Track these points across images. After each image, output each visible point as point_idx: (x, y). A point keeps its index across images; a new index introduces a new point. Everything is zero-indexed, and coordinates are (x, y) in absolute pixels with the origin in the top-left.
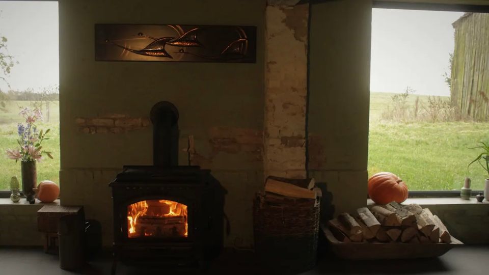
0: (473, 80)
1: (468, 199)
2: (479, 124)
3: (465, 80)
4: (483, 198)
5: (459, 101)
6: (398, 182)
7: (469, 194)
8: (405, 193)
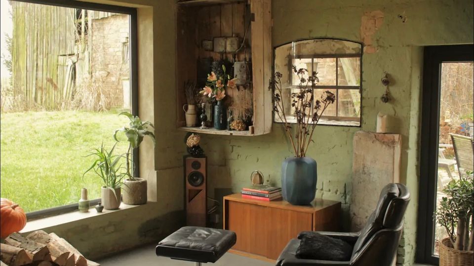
0: (37, 65)
1: (87, 212)
2: (52, 114)
3: (28, 65)
4: (102, 208)
5: (23, 88)
6: (14, 208)
7: (87, 206)
8: (23, 218)
